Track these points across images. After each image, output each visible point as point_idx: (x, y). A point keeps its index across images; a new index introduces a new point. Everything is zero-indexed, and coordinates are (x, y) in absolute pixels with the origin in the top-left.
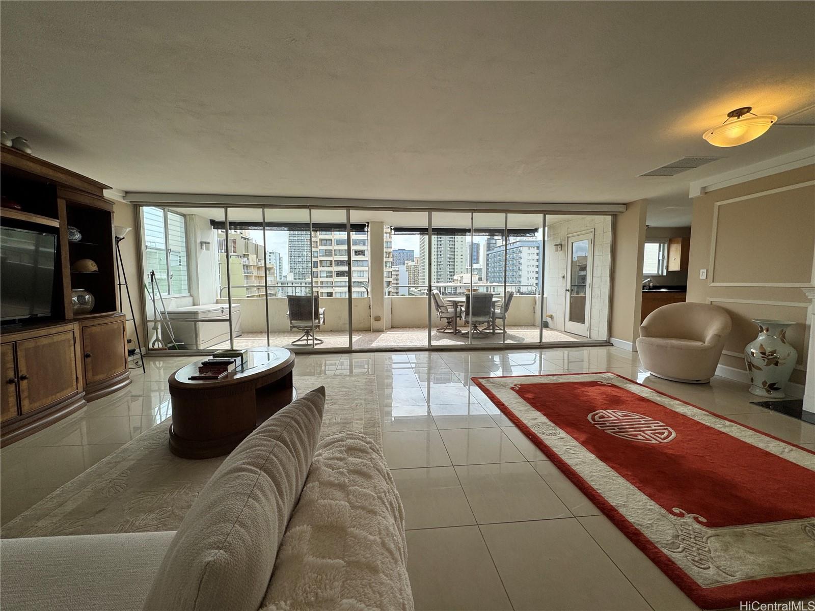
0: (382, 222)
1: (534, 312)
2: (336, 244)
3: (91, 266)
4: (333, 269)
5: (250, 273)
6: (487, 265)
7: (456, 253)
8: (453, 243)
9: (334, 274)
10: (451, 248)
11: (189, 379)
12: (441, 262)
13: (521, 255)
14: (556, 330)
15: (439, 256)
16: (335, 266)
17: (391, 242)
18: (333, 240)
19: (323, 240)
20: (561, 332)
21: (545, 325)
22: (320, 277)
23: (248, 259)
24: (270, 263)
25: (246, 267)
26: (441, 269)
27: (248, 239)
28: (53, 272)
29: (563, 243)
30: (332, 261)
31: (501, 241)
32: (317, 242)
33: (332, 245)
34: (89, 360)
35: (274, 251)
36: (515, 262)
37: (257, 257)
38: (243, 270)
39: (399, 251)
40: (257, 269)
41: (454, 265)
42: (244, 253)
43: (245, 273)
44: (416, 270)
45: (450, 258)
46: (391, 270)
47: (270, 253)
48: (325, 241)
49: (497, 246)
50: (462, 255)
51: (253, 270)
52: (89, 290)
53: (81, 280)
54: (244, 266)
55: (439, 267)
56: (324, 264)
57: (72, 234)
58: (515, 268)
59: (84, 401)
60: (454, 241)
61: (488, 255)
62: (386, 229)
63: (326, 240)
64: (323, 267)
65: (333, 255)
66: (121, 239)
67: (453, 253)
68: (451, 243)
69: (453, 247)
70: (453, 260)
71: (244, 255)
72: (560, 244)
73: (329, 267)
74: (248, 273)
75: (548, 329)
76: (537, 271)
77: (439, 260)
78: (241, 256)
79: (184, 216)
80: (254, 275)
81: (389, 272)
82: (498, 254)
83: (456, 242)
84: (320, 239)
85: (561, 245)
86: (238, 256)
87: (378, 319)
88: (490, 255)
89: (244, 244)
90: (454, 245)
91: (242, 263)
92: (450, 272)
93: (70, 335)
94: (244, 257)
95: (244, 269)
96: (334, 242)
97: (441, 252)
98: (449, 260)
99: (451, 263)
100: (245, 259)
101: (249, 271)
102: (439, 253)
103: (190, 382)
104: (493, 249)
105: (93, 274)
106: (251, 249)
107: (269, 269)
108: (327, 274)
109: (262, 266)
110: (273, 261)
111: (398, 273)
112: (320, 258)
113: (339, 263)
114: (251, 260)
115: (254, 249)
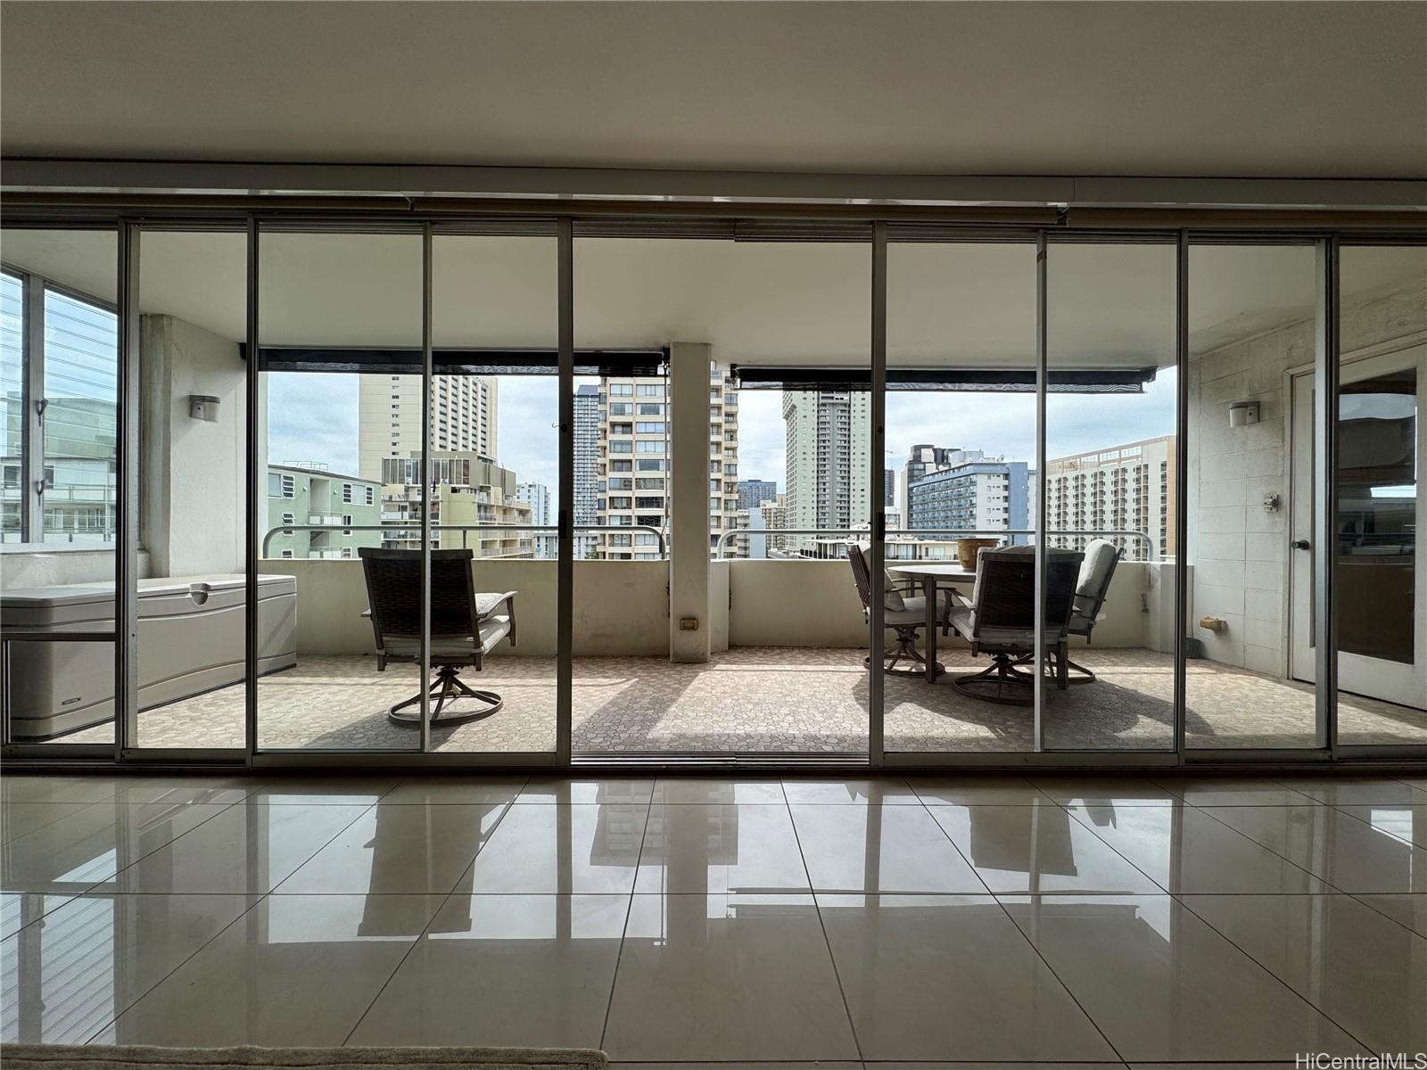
0: (706, 344)
1: (1146, 610)
2: (638, 468)
4: (633, 512)
5: (491, 519)
6: (910, 507)
7: (852, 487)
8: (847, 469)
9: (634, 523)
10: (843, 478)
12: (824, 502)
13: (974, 489)
14: (1250, 671)
15: (821, 492)
16: (636, 507)
17: (736, 465)
18: (634, 461)
19: (615, 461)
20: (1278, 680)
21: (1187, 651)
23: (488, 495)
25: (484, 508)
26: (824, 514)
29: (1265, 398)
30: (631, 498)
31: (934, 465)
32: (605, 465)
33: (631, 470)
35: (536, 483)
36: (963, 502)
37: (504, 492)
38: (477, 514)
39: (751, 484)
40: (502, 512)
41: (849, 508)
42: (481, 484)
43: (480, 519)
44: (781, 516)
45: (841, 496)
46: (735, 514)
47: (530, 486)
48: (620, 464)
49: (927, 474)
50: (863, 490)
54: (479, 506)
55: (820, 511)
56: (617, 503)
58: (962, 513)
60: (849, 466)
61: (910, 490)
62: (719, 376)
63: (622, 461)
64: (615, 508)
65: (634, 487)
67: (846, 487)
68: (843, 468)
69: (847, 475)
70: (846, 499)
71: (482, 487)
72: (1252, 403)
73: (625, 508)
74: (486, 519)
75: (1202, 661)
76: (1005, 520)
77: (821, 498)
78: (475, 490)
80: (496, 522)
81: (731, 518)
82: (930, 488)
83: (851, 466)
84: (610, 460)
85: (1258, 404)
86: (471, 489)
87: (690, 622)
88: (914, 491)
89: (483, 469)
90: (849, 472)
91: (476, 501)
92: (841, 520)
94: (481, 491)
95: (479, 511)
96: (636, 466)
97: (824, 484)
98: (839, 498)
99: (843, 505)
100: (484, 494)
101: (488, 515)
102: (821, 486)
104: (921, 480)
106: (495, 477)
107: (523, 513)
108: (621, 520)
109: (512, 507)
110: (533, 500)
111: (747, 521)
112: (610, 492)
113: (643, 502)
114: (492, 495)
115: (499, 478)
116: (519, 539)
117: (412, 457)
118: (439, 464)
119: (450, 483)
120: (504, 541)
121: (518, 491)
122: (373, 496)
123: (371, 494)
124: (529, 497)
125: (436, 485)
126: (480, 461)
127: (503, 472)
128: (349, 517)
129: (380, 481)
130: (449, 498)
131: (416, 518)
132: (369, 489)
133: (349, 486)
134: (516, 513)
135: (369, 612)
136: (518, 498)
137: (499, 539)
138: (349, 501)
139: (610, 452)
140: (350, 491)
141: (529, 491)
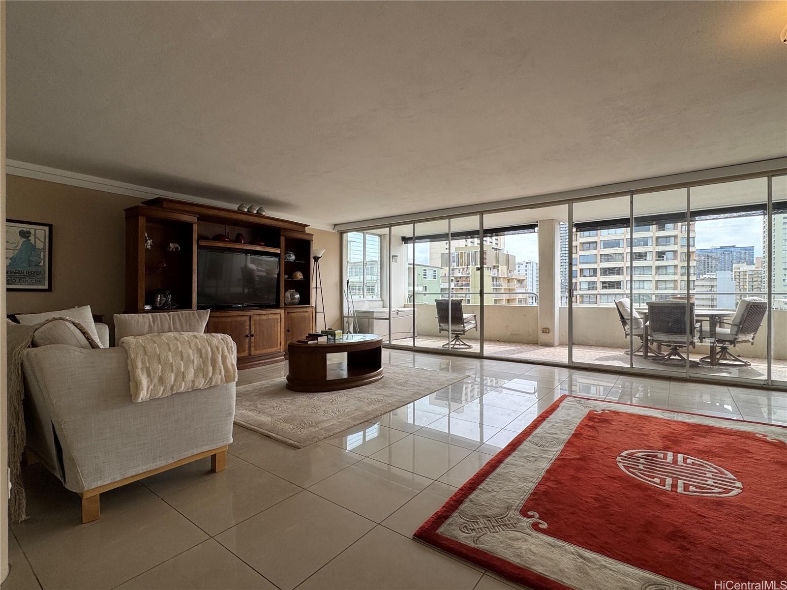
2: (602, 247)
3: (299, 276)
4: (598, 279)
5: (499, 286)
9: (599, 286)
11: (297, 342)
16: (601, 275)
18: (599, 242)
19: (584, 243)
22: (580, 289)
23: (498, 271)
24: (519, 274)
25: (496, 279)
27: (499, 249)
28: (276, 280)
30: (596, 269)
32: (576, 247)
33: (597, 249)
34: (289, 333)
35: (531, 261)
37: (508, 268)
38: (492, 283)
40: (507, 281)
42: (494, 265)
43: (493, 286)
47: (527, 263)
48: (588, 245)
51: (502, 282)
52: (298, 291)
53: (292, 284)
54: (493, 278)
56: (586, 273)
57: (290, 256)
59: (283, 357)
63: (589, 243)
64: (584, 276)
65: (599, 261)
66: (320, 258)
71: (494, 266)
73: (591, 276)
74: (497, 286)
78: (491, 268)
79: (380, 236)
80: (503, 288)
84: (580, 243)
86: (488, 268)
87: (546, 331)
89: (494, 254)
91: (491, 275)
93: (278, 316)
94: (494, 269)
95: (493, 281)
96: (600, 245)
101: (498, 283)
103: (297, 343)
105: (300, 281)
106: (502, 259)
107: (520, 281)
108: (589, 285)
109: (513, 277)
110: (529, 272)
111: (714, 283)
112: (580, 265)
113: (606, 271)
114: (500, 271)
115: (505, 260)
116: (517, 298)
117: (455, 251)
118: (469, 254)
119: (476, 265)
120: (508, 300)
121: (519, 267)
122: (437, 275)
123: (436, 274)
124: (526, 270)
125: (468, 267)
126: (493, 250)
127: (508, 256)
128: (426, 287)
129: (440, 266)
130: (475, 274)
131: (458, 286)
132: (434, 271)
133: (426, 270)
134: (516, 282)
135: (437, 317)
136: (519, 271)
137: (504, 298)
138: (426, 278)
139: (580, 237)
140: (426, 273)
141: (526, 266)
